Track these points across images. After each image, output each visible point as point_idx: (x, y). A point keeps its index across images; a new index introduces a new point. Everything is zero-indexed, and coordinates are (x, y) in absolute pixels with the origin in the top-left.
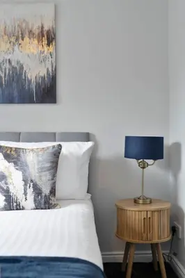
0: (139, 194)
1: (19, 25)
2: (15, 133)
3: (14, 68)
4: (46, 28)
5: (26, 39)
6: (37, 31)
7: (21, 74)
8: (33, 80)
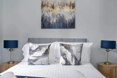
0: (106, 61)
1: (63, 2)
2: (61, 39)
3: (61, 17)
4: (72, 3)
5: (65, 7)
6: (69, 4)
7: (63, 18)
8: (68, 20)
